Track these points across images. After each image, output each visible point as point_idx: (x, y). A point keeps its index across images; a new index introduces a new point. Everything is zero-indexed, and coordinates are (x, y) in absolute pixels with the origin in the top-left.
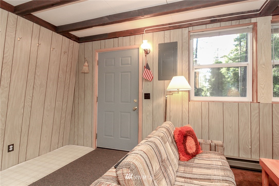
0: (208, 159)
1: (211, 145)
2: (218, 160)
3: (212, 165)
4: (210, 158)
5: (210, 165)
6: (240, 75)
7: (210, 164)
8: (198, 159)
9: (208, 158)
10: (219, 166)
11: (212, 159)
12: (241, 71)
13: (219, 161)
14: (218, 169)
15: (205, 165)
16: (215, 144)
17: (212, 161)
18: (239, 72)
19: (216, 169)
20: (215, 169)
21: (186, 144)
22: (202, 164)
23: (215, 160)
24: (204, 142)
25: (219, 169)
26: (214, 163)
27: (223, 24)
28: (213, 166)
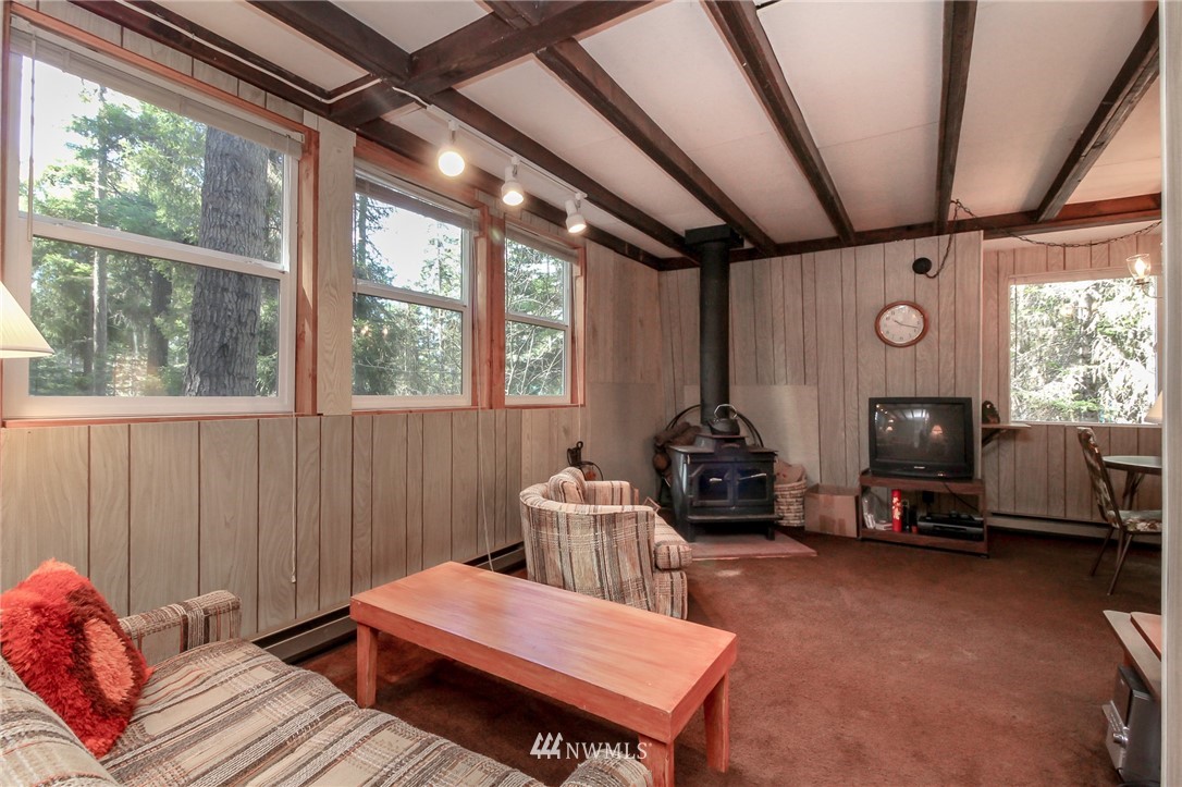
0: (203, 688)
1: (190, 620)
2: (244, 666)
3: (245, 698)
4: (208, 678)
5: (239, 700)
6: (96, 298)
7: (236, 697)
8: (159, 712)
9: (196, 683)
10: (273, 685)
11: (223, 676)
12: (102, 278)
13: (251, 668)
14: (275, 695)
15: (217, 712)
16: (206, 611)
17: (225, 685)
18: (92, 281)
19: (270, 697)
20: (265, 702)
21: (93, 664)
22: (202, 716)
23: (236, 675)
24: (148, 622)
25: (278, 692)
26: (241, 685)
27: (204, 71)
28: (250, 695)
